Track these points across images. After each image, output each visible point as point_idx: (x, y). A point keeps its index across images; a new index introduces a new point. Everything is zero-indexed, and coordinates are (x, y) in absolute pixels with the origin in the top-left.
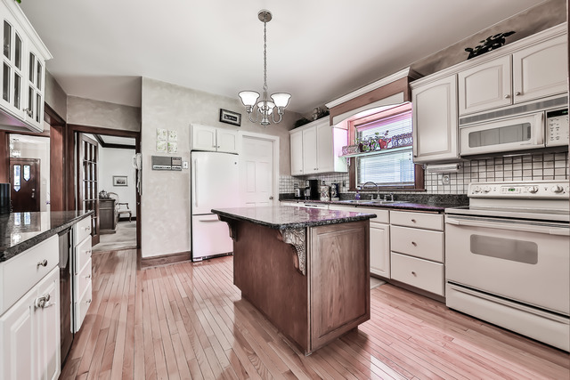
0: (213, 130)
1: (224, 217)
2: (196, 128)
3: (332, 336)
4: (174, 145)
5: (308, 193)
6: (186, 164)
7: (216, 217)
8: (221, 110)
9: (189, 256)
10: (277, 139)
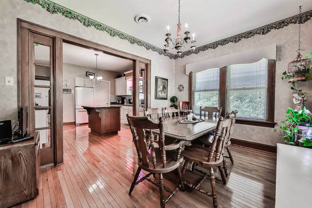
0: (83, 79)
1: (85, 108)
2: (77, 79)
3: (108, 132)
4: (68, 85)
5: (120, 102)
6: (73, 92)
7: (83, 108)
8: (87, 72)
9: (74, 123)
10: (110, 82)
